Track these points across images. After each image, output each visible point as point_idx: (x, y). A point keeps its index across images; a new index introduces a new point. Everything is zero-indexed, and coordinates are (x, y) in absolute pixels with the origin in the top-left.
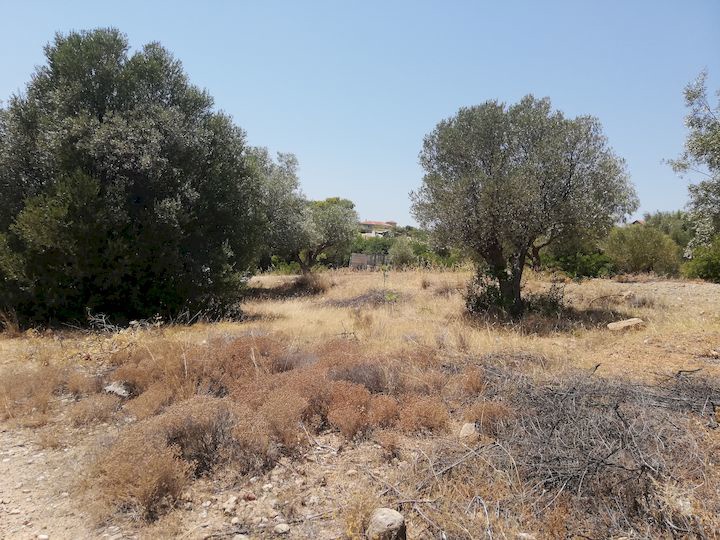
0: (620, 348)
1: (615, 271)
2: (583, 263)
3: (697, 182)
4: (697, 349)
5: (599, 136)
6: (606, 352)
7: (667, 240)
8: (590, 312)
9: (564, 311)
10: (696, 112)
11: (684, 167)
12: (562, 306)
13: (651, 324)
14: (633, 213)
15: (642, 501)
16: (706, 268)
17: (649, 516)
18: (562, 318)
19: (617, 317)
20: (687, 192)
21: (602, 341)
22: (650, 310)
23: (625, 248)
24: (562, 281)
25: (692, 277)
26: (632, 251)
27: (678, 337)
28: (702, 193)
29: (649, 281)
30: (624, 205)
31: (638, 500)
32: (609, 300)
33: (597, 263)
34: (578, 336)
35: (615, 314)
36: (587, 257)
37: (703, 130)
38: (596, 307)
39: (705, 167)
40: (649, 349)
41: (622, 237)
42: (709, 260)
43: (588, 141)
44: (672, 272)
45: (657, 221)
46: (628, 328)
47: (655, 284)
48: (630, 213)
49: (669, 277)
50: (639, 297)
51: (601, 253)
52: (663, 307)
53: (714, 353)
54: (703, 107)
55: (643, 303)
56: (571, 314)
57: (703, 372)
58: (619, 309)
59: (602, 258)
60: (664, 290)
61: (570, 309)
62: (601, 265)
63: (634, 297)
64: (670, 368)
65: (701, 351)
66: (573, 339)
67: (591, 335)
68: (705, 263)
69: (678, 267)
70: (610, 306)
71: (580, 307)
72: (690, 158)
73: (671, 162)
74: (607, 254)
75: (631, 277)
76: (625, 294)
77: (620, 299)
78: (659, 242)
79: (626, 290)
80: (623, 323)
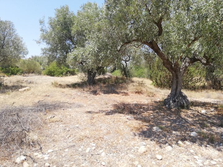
0: (22, 96)
1: (23, 73)
2: (12, 70)
3: (43, 48)
4: (44, 94)
5: (14, 28)
6: (18, 98)
7: (38, 64)
8: (13, 86)
9: (4, 86)
10: (42, 27)
11: (40, 42)
12: (3, 85)
13: (32, 89)
14: (27, 55)
15: (24, 140)
16: (48, 72)
17: (26, 143)
18: (3, 89)
19: (22, 87)
20: (41, 50)
21: (17, 95)
22: (33, 84)
23: (26, 66)
24: (4, 76)
25: (45, 75)
26: (28, 67)
27: (39, 91)
28: (45, 51)
29: (32, 76)
30: (24, 52)
31: (23, 140)
32: (20, 82)
33: (17, 70)
34: (9, 94)
35: (21, 86)
36: (13, 68)
37: (44, 33)
38: (16, 84)
39: (45, 43)
40: (31, 96)
41: (24, 62)
42: (49, 70)
43: (10, 30)
44: (40, 73)
45: (35, 58)
46: (25, 90)
47: (34, 77)
48: (26, 55)
49: (38, 75)
50: (29, 81)
51: (18, 67)
52: (36, 83)
53: (48, 95)
54: (44, 26)
55: (30, 83)
56: (7, 87)
57: (45, 100)
58: (23, 85)
59: (18, 69)
60: (37, 79)
61: (7, 86)
62: (18, 71)
63: (28, 81)
64: (36, 100)
65: (45, 95)
66: (7, 95)
67: (13, 93)
68: (48, 71)
69: (41, 72)
70: (20, 84)
71: (10, 85)
72: (42, 40)
73: (36, 41)
74: (20, 68)
75: (27, 75)
76: (25, 80)
77: (23, 82)
78: (35, 64)
79: (25, 79)
80: (24, 89)
